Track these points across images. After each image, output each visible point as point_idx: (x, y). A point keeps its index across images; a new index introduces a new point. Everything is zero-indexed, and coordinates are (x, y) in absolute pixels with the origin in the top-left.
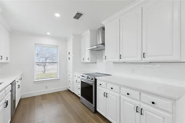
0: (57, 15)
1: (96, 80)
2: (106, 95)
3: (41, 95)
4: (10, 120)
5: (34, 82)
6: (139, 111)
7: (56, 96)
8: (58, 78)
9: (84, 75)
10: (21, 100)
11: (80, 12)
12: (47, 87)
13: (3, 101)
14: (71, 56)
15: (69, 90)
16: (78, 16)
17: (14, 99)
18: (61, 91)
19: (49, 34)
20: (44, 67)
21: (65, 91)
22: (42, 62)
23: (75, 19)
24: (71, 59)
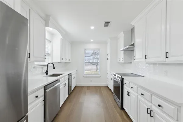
0: (92, 28)
1: (123, 79)
2: (128, 93)
3: (88, 86)
4: (68, 96)
5: (84, 76)
6: (150, 112)
7: (97, 89)
8: (100, 75)
9: (115, 74)
10: (75, 87)
11: (107, 21)
12: (91, 81)
13: (64, 83)
14: (109, 57)
15: (108, 87)
16: (107, 24)
17: (70, 86)
18: (102, 87)
19: (92, 40)
20: (97, 66)
21: (105, 87)
22: (95, 62)
23: (105, 27)
24: (109, 59)
